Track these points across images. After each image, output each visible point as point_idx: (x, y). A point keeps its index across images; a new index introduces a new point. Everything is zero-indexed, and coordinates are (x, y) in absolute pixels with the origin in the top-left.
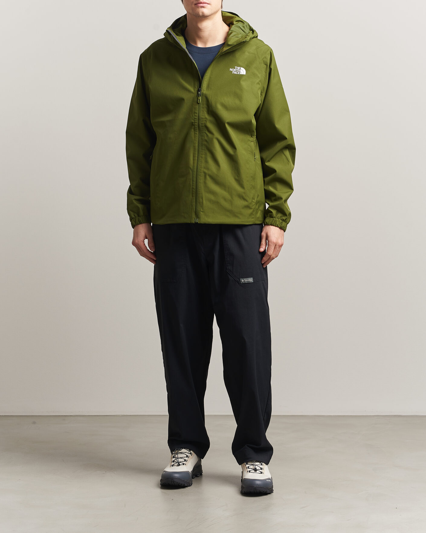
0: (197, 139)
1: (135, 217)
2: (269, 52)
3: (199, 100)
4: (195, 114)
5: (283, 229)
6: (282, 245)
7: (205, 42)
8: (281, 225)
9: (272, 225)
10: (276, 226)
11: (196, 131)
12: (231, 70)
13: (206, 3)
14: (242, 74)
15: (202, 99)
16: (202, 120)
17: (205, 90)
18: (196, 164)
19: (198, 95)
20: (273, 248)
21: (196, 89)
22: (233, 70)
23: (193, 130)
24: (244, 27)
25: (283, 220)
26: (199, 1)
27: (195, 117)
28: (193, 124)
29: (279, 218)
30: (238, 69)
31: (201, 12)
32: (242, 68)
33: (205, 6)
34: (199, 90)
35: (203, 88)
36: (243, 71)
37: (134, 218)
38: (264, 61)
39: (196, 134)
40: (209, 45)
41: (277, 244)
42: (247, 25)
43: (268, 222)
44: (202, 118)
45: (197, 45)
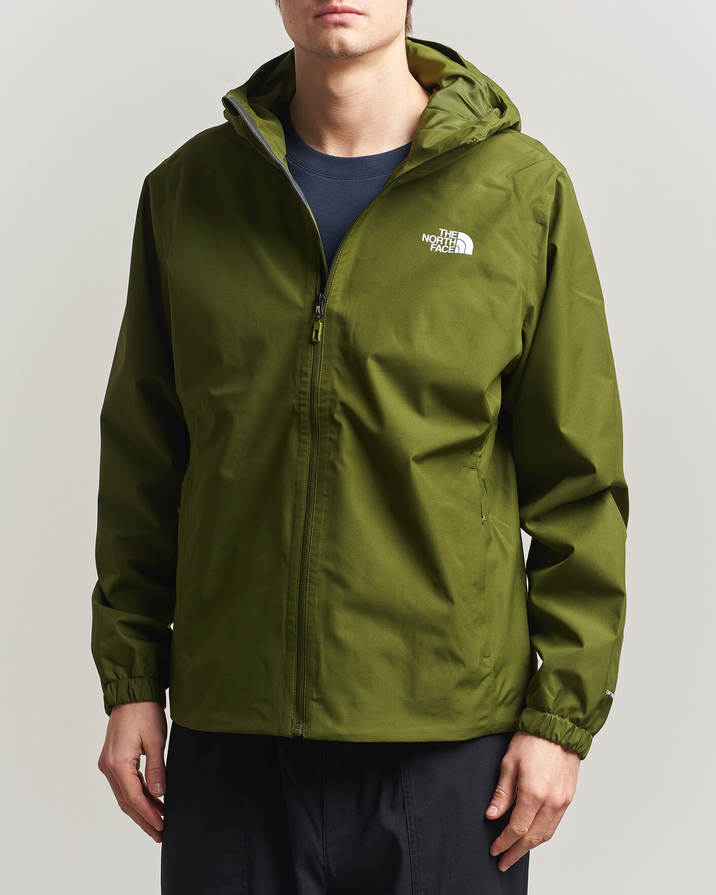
0: (306, 461)
1: (118, 678)
2: (552, 182)
3: (317, 332)
4: (304, 379)
5: (577, 750)
6: (566, 805)
7: (350, 140)
8: (570, 736)
9: (538, 734)
10: (550, 740)
11: (305, 434)
12: (426, 238)
13: (351, 11)
14: (462, 252)
15: (325, 331)
16: (324, 397)
17: (336, 301)
18: (300, 542)
19: (314, 317)
20: (532, 815)
21: (311, 298)
22: (433, 239)
23: (294, 430)
24: (472, 96)
25: (576, 722)
26: (329, 6)
27: (303, 389)
28: (296, 409)
29: (566, 712)
30: (448, 236)
31: (334, 40)
32: (462, 235)
33: (348, 21)
34: (318, 301)
35: (333, 294)
36: (465, 245)
37: (113, 681)
38: (535, 212)
39: (305, 442)
40: (364, 150)
41: (549, 804)
42: (484, 91)
43: (526, 725)
44: (324, 393)
45: (323, 149)
